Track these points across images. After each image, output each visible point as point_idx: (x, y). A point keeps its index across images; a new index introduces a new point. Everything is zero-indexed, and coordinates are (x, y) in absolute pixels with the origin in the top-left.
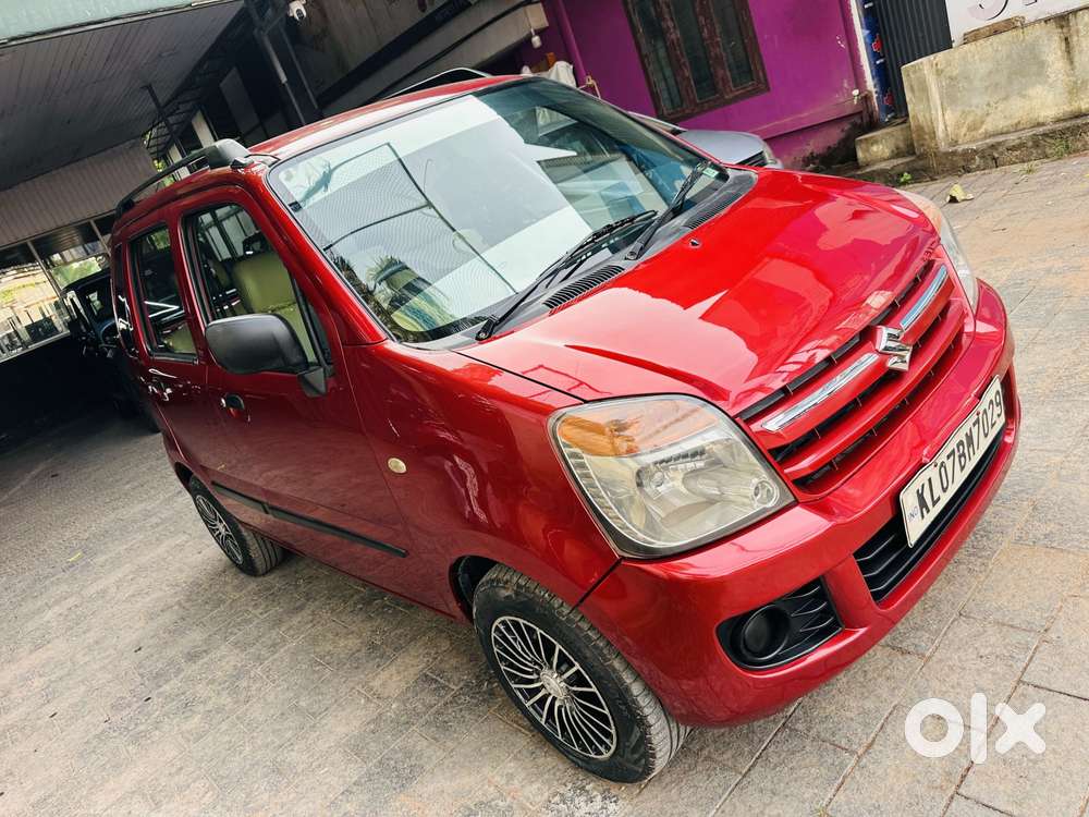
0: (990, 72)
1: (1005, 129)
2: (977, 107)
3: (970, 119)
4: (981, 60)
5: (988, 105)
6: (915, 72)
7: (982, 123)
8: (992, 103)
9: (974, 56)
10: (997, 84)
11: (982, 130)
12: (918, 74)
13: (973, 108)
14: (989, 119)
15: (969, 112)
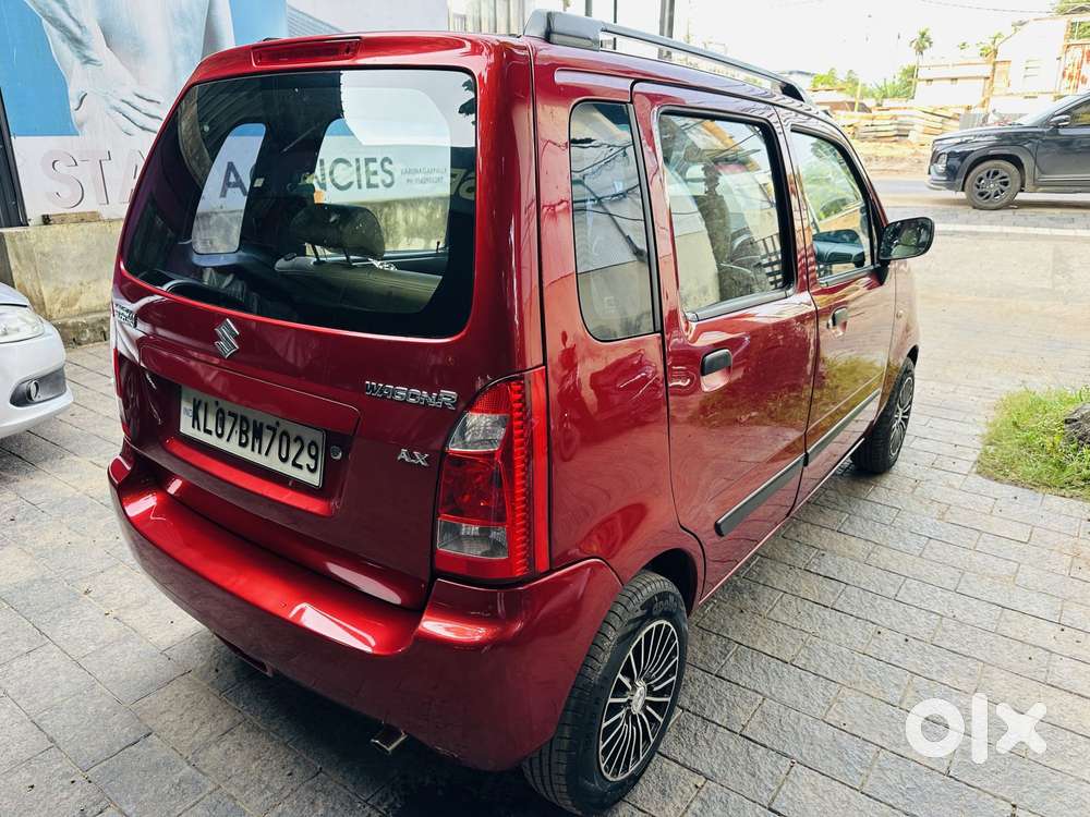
0: (82, 254)
1: (98, 308)
2: (70, 284)
3: (64, 295)
4: (73, 243)
5: (81, 284)
6: (21, 239)
7: (77, 300)
8: (85, 283)
9: (65, 237)
10: (88, 266)
11: (77, 307)
12: (25, 242)
13: (67, 286)
14: (82, 297)
15: (63, 289)
